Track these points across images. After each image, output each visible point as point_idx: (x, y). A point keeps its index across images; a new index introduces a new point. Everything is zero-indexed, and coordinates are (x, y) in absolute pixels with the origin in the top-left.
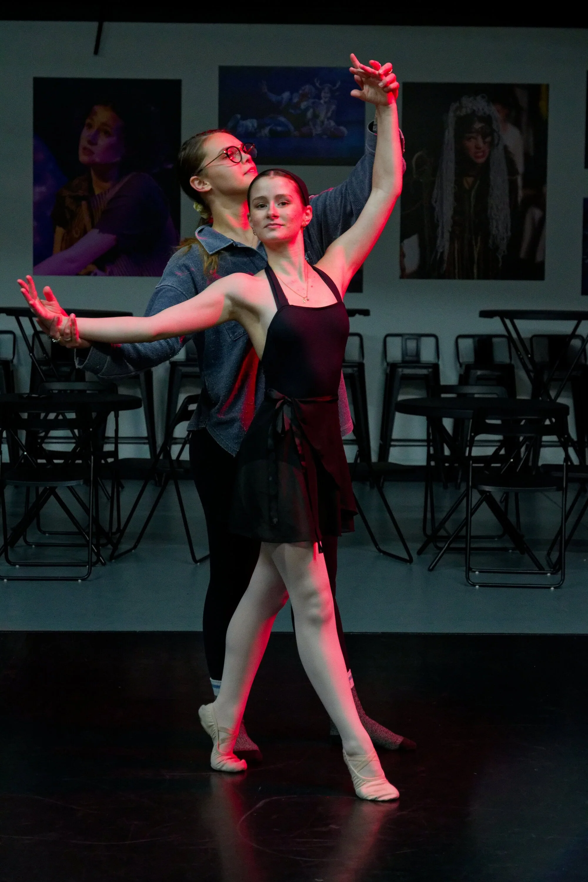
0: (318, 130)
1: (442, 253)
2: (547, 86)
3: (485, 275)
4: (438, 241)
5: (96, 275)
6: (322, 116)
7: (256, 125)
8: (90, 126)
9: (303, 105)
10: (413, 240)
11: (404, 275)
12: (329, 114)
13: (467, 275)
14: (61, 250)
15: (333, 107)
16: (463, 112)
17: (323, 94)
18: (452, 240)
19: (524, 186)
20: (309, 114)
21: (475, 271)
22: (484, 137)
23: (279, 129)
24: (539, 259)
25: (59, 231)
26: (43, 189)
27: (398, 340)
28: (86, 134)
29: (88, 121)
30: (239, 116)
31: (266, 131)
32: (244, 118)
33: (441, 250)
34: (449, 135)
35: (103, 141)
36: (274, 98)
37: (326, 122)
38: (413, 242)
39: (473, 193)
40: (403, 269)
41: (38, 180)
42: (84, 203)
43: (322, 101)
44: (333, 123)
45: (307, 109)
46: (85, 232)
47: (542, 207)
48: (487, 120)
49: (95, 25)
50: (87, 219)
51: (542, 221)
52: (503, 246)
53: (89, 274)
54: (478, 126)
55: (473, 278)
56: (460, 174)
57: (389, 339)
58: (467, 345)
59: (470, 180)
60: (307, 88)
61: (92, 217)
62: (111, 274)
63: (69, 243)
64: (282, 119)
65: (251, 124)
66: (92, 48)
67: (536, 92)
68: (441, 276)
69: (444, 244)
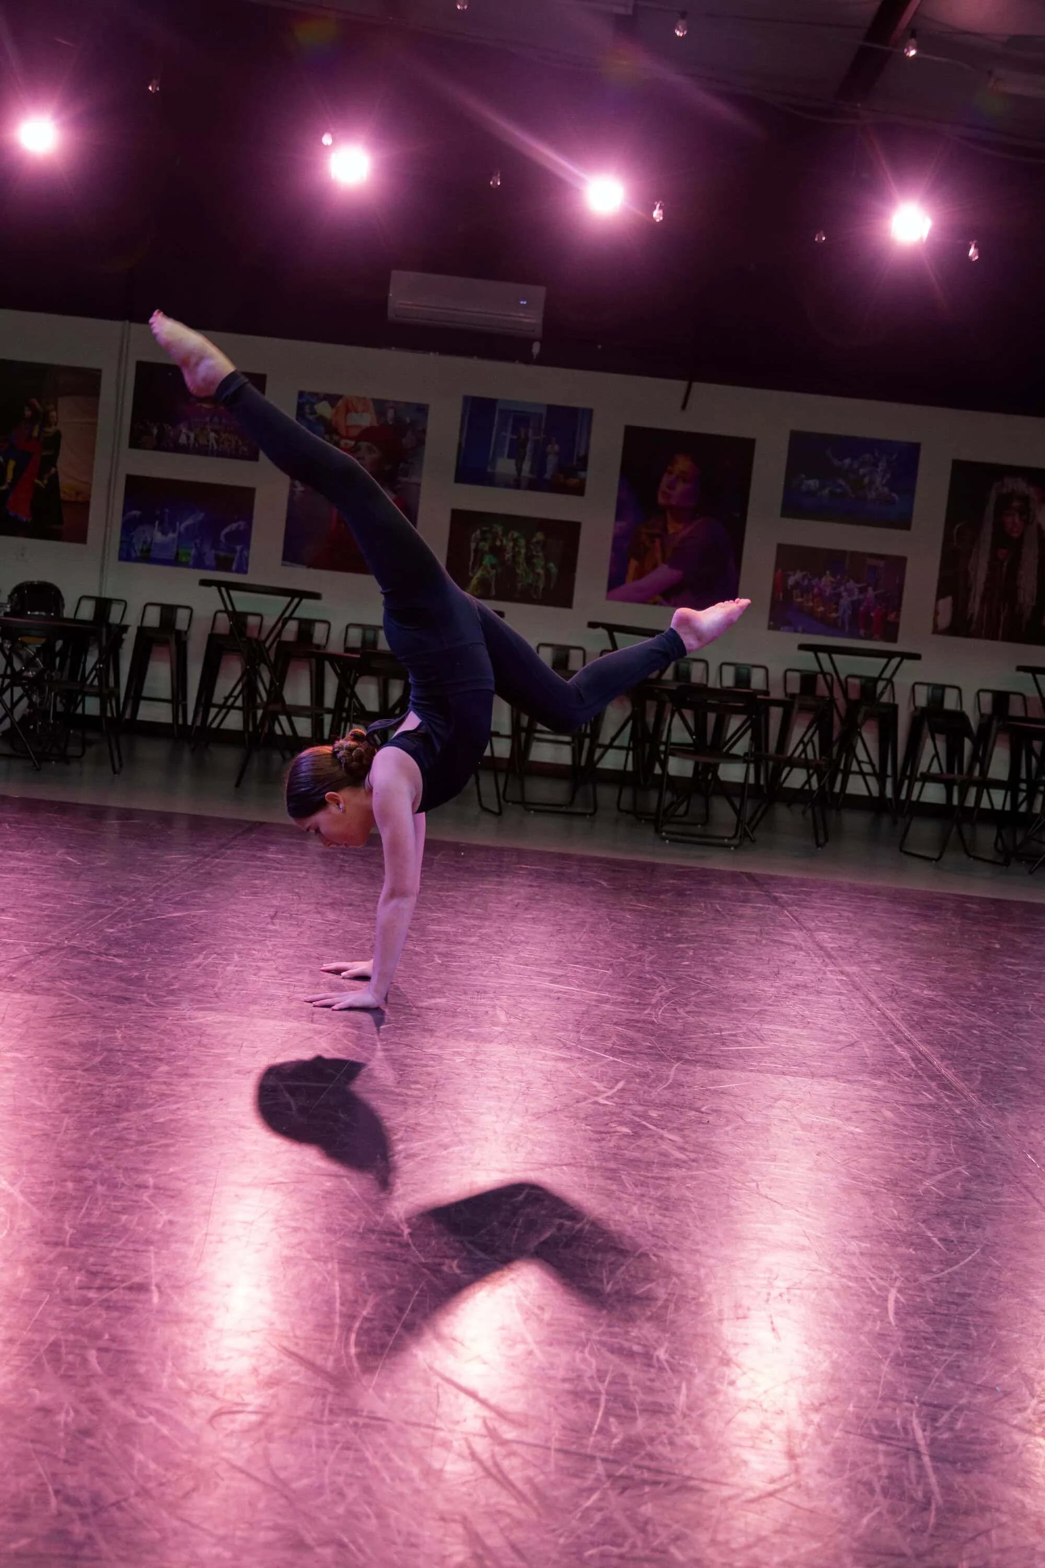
0: (872, 495)
1: (973, 614)
3: (1009, 639)
4: (970, 603)
5: (661, 604)
6: (878, 484)
7: (818, 485)
8: (670, 473)
9: (862, 471)
10: (949, 600)
11: (936, 631)
12: (884, 481)
13: (992, 636)
14: (634, 579)
15: (888, 476)
16: (1005, 491)
17: (880, 464)
18: (982, 604)
20: (866, 480)
21: (1000, 633)
22: (1022, 514)
23: (838, 490)
25: (633, 564)
26: (623, 524)
27: (925, 688)
28: (666, 480)
29: (670, 468)
30: (803, 476)
31: (826, 491)
32: (808, 479)
33: (971, 612)
34: (990, 509)
35: (680, 487)
36: (836, 463)
37: (881, 488)
38: (947, 603)
39: (1005, 563)
40: (935, 626)
41: (619, 516)
42: (658, 541)
43: (879, 470)
44: (886, 490)
45: (864, 476)
46: (655, 566)
48: (1025, 499)
49: (685, 384)
50: (659, 555)
52: (1027, 615)
53: (655, 603)
54: (1016, 504)
55: (997, 640)
56: (997, 544)
57: (917, 687)
58: (987, 698)
59: (1005, 551)
60: (867, 456)
61: (664, 553)
62: (675, 605)
63: (640, 574)
64: (841, 482)
65: (813, 483)
66: (680, 403)
68: (968, 635)
69: (975, 606)
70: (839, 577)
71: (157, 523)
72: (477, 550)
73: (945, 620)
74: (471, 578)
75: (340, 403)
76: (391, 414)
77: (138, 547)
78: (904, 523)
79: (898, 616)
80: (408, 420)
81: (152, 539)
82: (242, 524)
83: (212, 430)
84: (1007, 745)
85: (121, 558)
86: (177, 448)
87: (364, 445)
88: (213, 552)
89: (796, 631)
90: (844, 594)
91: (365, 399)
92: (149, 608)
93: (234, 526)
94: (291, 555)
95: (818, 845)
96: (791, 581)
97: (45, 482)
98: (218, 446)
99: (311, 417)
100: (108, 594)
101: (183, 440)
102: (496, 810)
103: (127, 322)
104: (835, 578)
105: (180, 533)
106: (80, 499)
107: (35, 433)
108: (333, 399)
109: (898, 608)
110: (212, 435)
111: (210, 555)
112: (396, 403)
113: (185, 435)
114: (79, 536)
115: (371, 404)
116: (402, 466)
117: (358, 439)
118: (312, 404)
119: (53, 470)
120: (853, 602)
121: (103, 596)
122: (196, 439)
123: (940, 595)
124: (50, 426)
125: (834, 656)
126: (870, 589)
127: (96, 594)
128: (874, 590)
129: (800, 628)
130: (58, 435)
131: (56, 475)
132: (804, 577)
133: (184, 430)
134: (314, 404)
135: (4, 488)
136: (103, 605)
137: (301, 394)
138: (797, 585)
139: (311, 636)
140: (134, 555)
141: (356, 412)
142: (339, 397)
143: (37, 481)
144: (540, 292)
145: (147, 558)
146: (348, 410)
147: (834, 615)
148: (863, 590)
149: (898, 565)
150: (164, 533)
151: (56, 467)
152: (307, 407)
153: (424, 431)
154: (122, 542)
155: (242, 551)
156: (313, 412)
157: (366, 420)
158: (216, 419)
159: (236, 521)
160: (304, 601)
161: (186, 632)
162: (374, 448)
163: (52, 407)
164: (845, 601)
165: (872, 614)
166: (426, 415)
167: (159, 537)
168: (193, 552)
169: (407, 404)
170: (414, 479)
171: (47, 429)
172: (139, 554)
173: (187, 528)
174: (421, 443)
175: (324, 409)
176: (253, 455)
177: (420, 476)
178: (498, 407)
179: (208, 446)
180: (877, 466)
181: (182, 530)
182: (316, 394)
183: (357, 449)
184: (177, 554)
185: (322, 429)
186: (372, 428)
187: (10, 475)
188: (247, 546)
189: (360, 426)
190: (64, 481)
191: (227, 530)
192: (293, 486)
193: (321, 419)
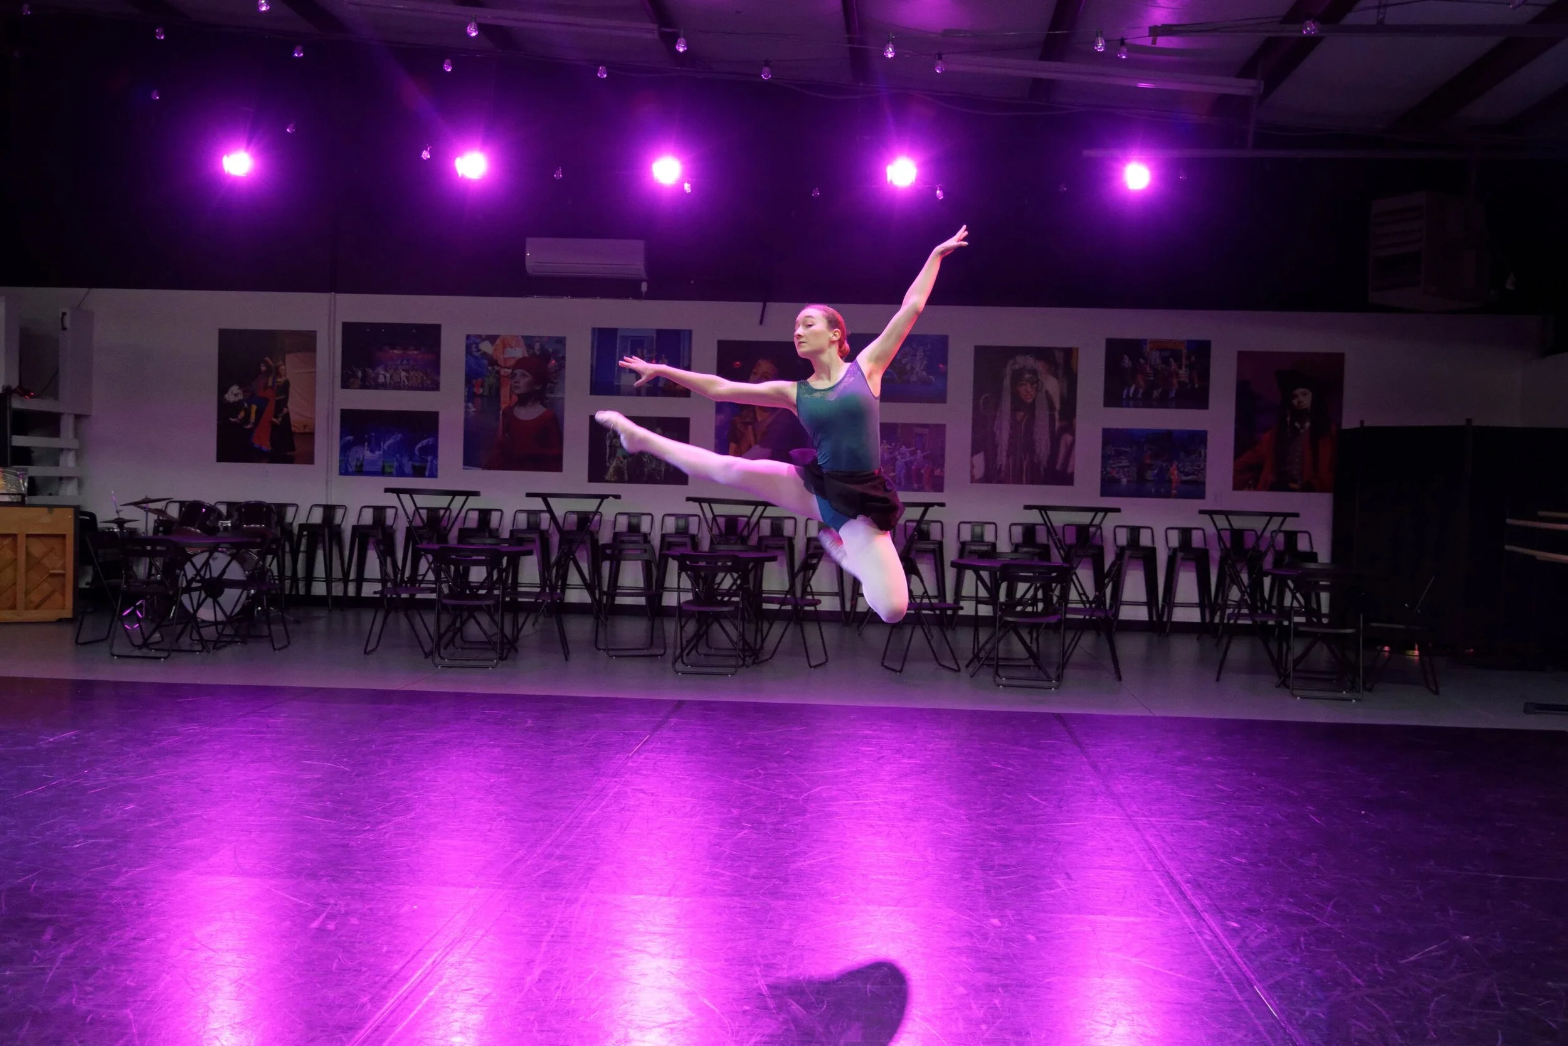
0: (914, 378)
1: (1001, 465)
2: (1077, 349)
3: (1032, 482)
4: (998, 457)
6: (917, 369)
8: (756, 374)
9: (904, 361)
10: (981, 456)
11: (973, 480)
12: (923, 367)
13: (1018, 481)
15: (925, 362)
16: (1017, 367)
17: (918, 354)
18: (1008, 456)
19: (1060, 420)
20: (908, 367)
21: (1024, 478)
22: (1032, 384)
24: (1069, 470)
25: (733, 446)
26: (722, 417)
27: (969, 526)
29: (754, 370)
33: (999, 463)
34: (1007, 382)
37: (920, 373)
38: (980, 459)
39: (1023, 423)
40: (972, 477)
41: (719, 410)
42: (750, 427)
44: (924, 373)
45: (907, 364)
46: (750, 447)
47: (1073, 434)
48: (1034, 372)
49: (761, 304)
50: (752, 438)
51: (1073, 443)
52: (1044, 462)
54: (1027, 376)
55: (1022, 484)
56: (1015, 409)
57: (962, 525)
58: (1018, 531)
59: (1021, 414)
61: (755, 436)
66: (759, 320)
67: (1069, 354)
68: (1000, 482)
69: (1002, 459)
70: (893, 445)
71: (366, 444)
72: (611, 446)
73: (979, 472)
74: (609, 467)
75: (498, 342)
76: (537, 346)
77: (353, 463)
78: (940, 397)
79: (942, 471)
80: (551, 351)
81: (364, 456)
82: (431, 440)
83: (404, 370)
85: (341, 474)
86: (378, 386)
87: (518, 371)
88: (410, 462)
90: (899, 457)
91: (517, 337)
92: (365, 510)
93: (424, 442)
94: (470, 461)
97: (280, 419)
98: (408, 381)
99: (477, 354)
100: (332, 502)
101: (381, 379)
103: (333, 293)
104: (891, 445)
105: (384, 450)
106: (307, 430)
107: (270, 383)
108: (492, 339)
109: (942, 466)
110: (403, 374)
111: (408, 467)
112: (540, 337)
113: (382, 375)
114: (309, 459)
115: (522, 342)
116: (549, 385)
117: (514, 368)
118: (477, 344)
119: (285, 409)
120: (906, 463)
121: (329, 503)
122: (391, 377)
123: (974, 452)
124: (281, 377)
126: (919, 451)
127: (324, 503)
128: (922, 452)
130: (286, 385)
131: (288, 414)
133: (382, 372)
134: (479, 344)
135: (249, 426)
136: (329, 510)
139: (488, 522)
140: (350, 470)
141: (511, 347)
142: (498, 336)
143: (274, 419)
144: (640, 244)
145: (360, 471)
146: (504, 347)
147: (892, 474)
148: (913, 453)
149: (939, 430)
150: (372, 451)
151: (287, 408)
152: (474, 346)
153: (564, 358)
154: (340, 461)
155: (432, 461)
156: (479, 350)
157: (519, 352)
158: (405, 362)
159: (427, 438)
160: (471, 498)
162: (527, 374)
163: (281, 362)
164: (900, 462)
165: (922, 471)
166: (564, 345)
167: (368, 454)
168: (395, 464)
169: (549, 338)
170: (559, 395)
171: (279, 380)
172: (354, 469)
173: (389, 447)
174: (562, 366)
175: (486, 347)
176: (436, 387)
177: (564, 392)
178: (618, 335)
179: (401, 382)
180: (915, 356)
181: (386, 448)
182: (480, 336)
183: (513, 375)
184: (383, 468)
185: (486, 362)
186: (523, 359)
187: (253, 416)
188: (436, 456)
189: (514, 358)
190: (294, 418)
191: (420, 445)
192: (467, 407)
193: (485, 354)
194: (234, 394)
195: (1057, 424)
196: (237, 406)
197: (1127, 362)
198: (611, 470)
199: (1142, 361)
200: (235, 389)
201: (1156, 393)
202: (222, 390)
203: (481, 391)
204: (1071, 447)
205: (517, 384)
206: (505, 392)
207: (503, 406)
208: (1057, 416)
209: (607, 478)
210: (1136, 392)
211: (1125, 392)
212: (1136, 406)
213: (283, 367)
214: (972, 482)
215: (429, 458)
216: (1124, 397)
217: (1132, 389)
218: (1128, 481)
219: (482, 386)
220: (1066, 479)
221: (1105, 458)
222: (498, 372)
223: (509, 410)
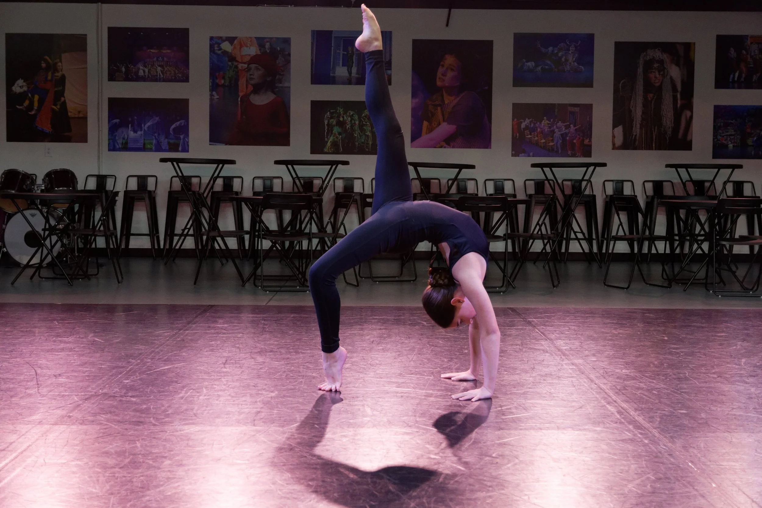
0: (568, 68)
1: (636, 135)
2: (694, 43)
3: (659, 148)
4: (634, 128)
5: (445, 147)
6: (570, 61)
7: (534, 65)
8: (443, 66)
9: (560, 54)
10: (620, 128)
11: (614, 148)
12: (574, 59)
13: (649, 147)
14: (426, 134)
15: (576, 55)
16: (648, 58)
17: (571, 49)
18: (641, 128)
19: (681, 99)
20: (563, 59)
21: (654, 145)
22: (659, 72)
23: (547, 67)
24: (689, 138)
25: (425, 123)
26: (417, 100)
27: (611, 183)
28: (441, 70)
29: (442, 63)
30: (524, 60)
31: (540, 68)
32: (527, 62)
34: (640, 70)
35: (450, 74)
36: (543, 50)
37: (572, 63)
38: (619, 130)
39: (653, 102)
40: (614, 144)
41: (414, 95)
42: (439, 108)
43: (570, 52)
44: (576, 64)
45: (561, 57)
46: (439, 124)
47: (691, 110)
48: (661, 62)
49: (446, 11)
50: (440, 117)
51: (691, 117)
52: (669, 132)
53: (441, 147)
54: (656, 65)
55: (652, 149)
56: (646, 91)
57: (606, 183)
58: (649, 186)
59: (651, 95)
60: (562, 45)
61: (443, 115)
62: (453, 147)
63: (430, 130)
64: (549, 62)
65: (531, 64)
66: (445, 23)
67: (688, 47)
68: (635, 148)
69: (637, 130)
70: (552, 120)
71: (130, 125)
72: (328, 125)
73: (619, 141)
74: (327, 142)
75: (236, 42)
76: (267, 45)
77: (120, 141)
78: (588, 83)
79: (590, 141)
80: (279, 49)
81: (128, 136)
82: (182, 122)
83: (159, 66)
84: (665, 213)
85: (109, 150)
86: (138, 79)
87: (253, 66)
88: (166, 140)
89: (529, 156)
90: (556, 130)
91: (251, 38)
92: (130, 179)
93: (178, 123)
94: (215, 138)
95: (554, 286)
96: (523, 126)
97: (58, 107)
98: (163, 75)
99: (219, 52)
100: (103, 173)
101: (141, 73)
102: (356, 284)
103: (100, 3)
104: (550, 121)
105: (144, 130)
106: (81, 115)
107: (49, 77)
108: (231, 40)
109: (590, 136)
110: (159, 69)
111: (164, 142)
112: (271, 38)
113: (142, 70)
114: (83, 139)
115: (255, 41)
116: (277, 77)
117: (249, 63)
118: (219, 44)
119: (63, 99)
120: (562, 135)
121: (101, 174)
122: (149, 72)
123: (615, 126)
124: (58, 72)
125: (553, 169)
126: (571, 125)
127: (97, 174)
128: (575, 126)
129: (531, 154)
130: (63, 78)
131: (64, 103)
132: (531, 122)
133: (141, 67)
134: (220, 44)
135: (33, 113)
136: (101, 179)
137: (212, 38)
138: (527, 128)
139: (231, 187)
140: (117, 147)
141: (247, 47)
142: (236, 38)
145: (126, 148)
146: (241, 46)
147: (551, 144)
148: (567, 127)
149: (588, 109)
150: (135, 131)
151: (64, 97)
152: (216, 46)
153: (289, 55)
154: (109, 139)
155: (184, 139)
156: (220, 49)
157: (253, 51)
158: (160, 59)
159: (179, 120)
160: (226, 166)
161: (154, 192)
162: (260, 68)
163: (58, 60)
164: (557, 134)
165: (575, 141)
166: (290, 44)
167: (132, 134)
168: (154, 142)
169: (278, 39)
170: (286, 85)
171: (57, 74)
172: (120, 146)
173: (149, 127)
174: (288, 62)
175: (226, 46)
176: (185, 79)
177: (290, 82)
178: (333, 36)
179: (157, 76)
180: (569, 50)
181: (146, 129)
182: (221, 38)
183: (249, 69)
184: (144, 144)
185: (227, 59)
186: (257, 55)
187: (36, 104)
188: (187, 135)
189: (250, 55)
190: (70, 106)
191: (173, 126)
192: (211, 95)
193: (225, 53)
194: (20, 86)
195: (679, 102)
196: (22, 97)
197: (733, 53)
198: (329, 144)
199: (744, 52)
200: (20, 82)
201: (755, 78)
202: (10, 82)
203: (223, 82)
204: (689, 121)
205: (252, 76)
206: (242, 83)
207: (241, 94)
208: (679, 96)
209: (326, 150)
210: (740, 76)
211: (732, 76)
212: (739, 88)
213: (60, 64)
214: (613, 149)
215: (182, 137)
216: (731, 81)
217: (737, 74)
218: (734, 146)
219: (224, 78)
220: (687, 145)
221: (716, 129)
222: (236, 67)
223: (246, 97)
